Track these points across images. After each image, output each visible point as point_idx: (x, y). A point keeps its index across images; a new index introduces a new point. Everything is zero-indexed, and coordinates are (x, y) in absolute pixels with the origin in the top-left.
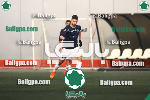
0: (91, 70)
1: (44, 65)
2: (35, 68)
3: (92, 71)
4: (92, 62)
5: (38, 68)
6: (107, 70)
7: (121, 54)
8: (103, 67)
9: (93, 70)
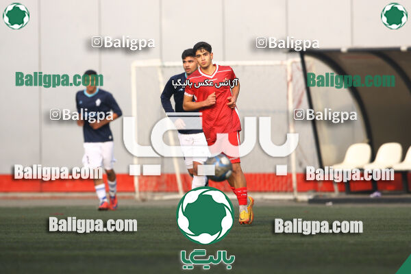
0: (290, 200)
1: (164, 187)
2: (140, 197)
3: (294, 204)
4: (294, 178)
5: (149, 196)
6: (335, 201)
7: (373, 159)
8: (323, 194)
9: (295, 200)
